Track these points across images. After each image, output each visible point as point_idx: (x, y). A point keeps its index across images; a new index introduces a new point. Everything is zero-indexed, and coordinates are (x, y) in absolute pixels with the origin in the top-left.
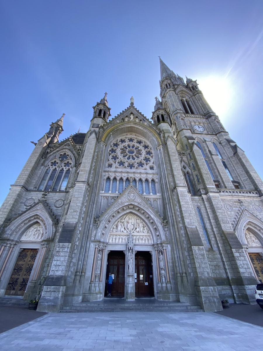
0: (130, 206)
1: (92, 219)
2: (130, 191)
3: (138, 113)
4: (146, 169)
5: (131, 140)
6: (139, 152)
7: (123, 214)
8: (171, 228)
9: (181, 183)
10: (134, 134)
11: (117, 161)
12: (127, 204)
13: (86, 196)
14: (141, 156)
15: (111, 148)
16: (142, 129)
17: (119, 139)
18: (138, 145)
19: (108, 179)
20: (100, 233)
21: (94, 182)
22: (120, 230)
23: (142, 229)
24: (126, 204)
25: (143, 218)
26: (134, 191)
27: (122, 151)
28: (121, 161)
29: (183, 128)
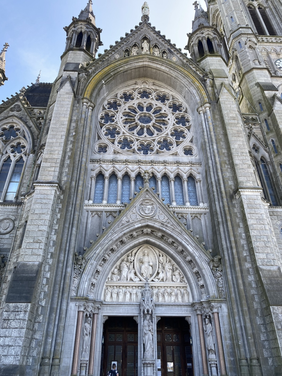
0: (145, 230)
1: (71, 257)
2: (144, 200)
3: (158, 38)
4: (176, 154)
5: (145, 94)
6: (162, 120)
7: (131, 245)
8: (228, 270)
9: (248, 181)
10: (151, 81)
11: (117, 138)
12: (140, 225)
13: (57, 210)
14: (166, 126)
15: (103, 113)
16: (167, 70)
17: (120, 93)
18: (159, 104)
19: (100, 175)
20: (87, 283)
21: (71, 182)
22: (126, 276)
23: (169, 274)
24: (136, 226)
25: (172, 252)
26: (153, 199)
27: (127, 117)
28: (125, 139)
29: (253, 65)
